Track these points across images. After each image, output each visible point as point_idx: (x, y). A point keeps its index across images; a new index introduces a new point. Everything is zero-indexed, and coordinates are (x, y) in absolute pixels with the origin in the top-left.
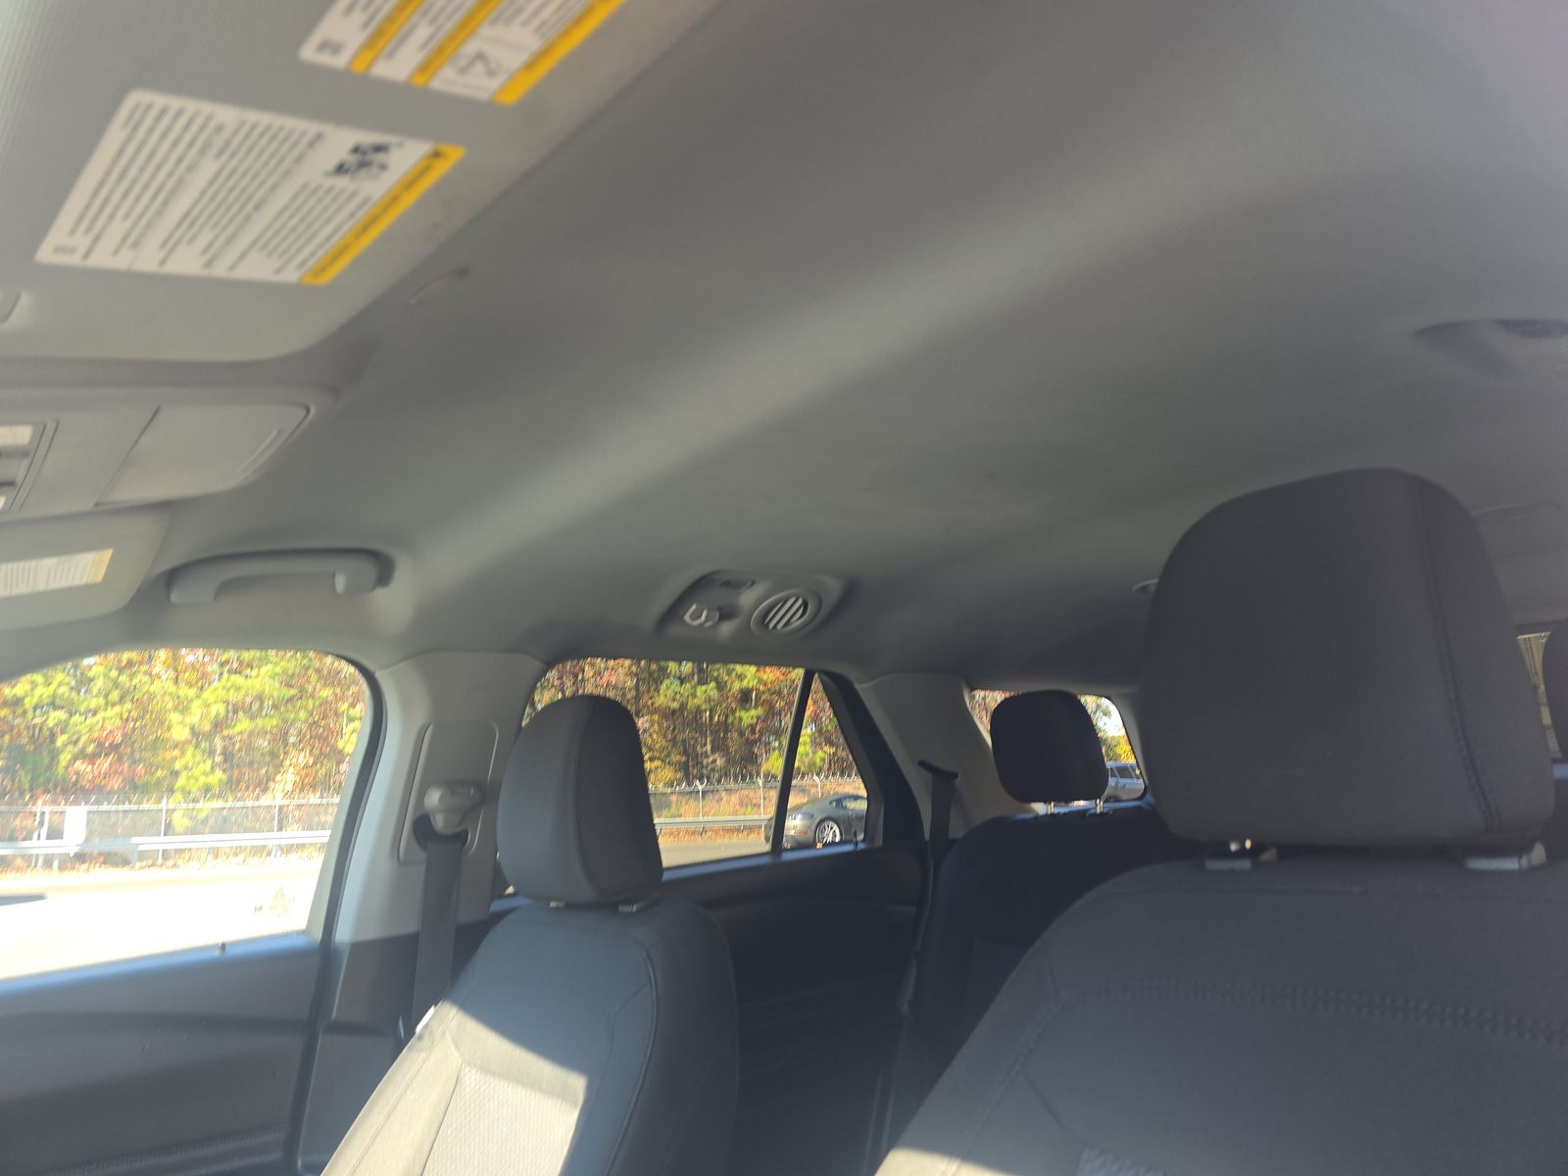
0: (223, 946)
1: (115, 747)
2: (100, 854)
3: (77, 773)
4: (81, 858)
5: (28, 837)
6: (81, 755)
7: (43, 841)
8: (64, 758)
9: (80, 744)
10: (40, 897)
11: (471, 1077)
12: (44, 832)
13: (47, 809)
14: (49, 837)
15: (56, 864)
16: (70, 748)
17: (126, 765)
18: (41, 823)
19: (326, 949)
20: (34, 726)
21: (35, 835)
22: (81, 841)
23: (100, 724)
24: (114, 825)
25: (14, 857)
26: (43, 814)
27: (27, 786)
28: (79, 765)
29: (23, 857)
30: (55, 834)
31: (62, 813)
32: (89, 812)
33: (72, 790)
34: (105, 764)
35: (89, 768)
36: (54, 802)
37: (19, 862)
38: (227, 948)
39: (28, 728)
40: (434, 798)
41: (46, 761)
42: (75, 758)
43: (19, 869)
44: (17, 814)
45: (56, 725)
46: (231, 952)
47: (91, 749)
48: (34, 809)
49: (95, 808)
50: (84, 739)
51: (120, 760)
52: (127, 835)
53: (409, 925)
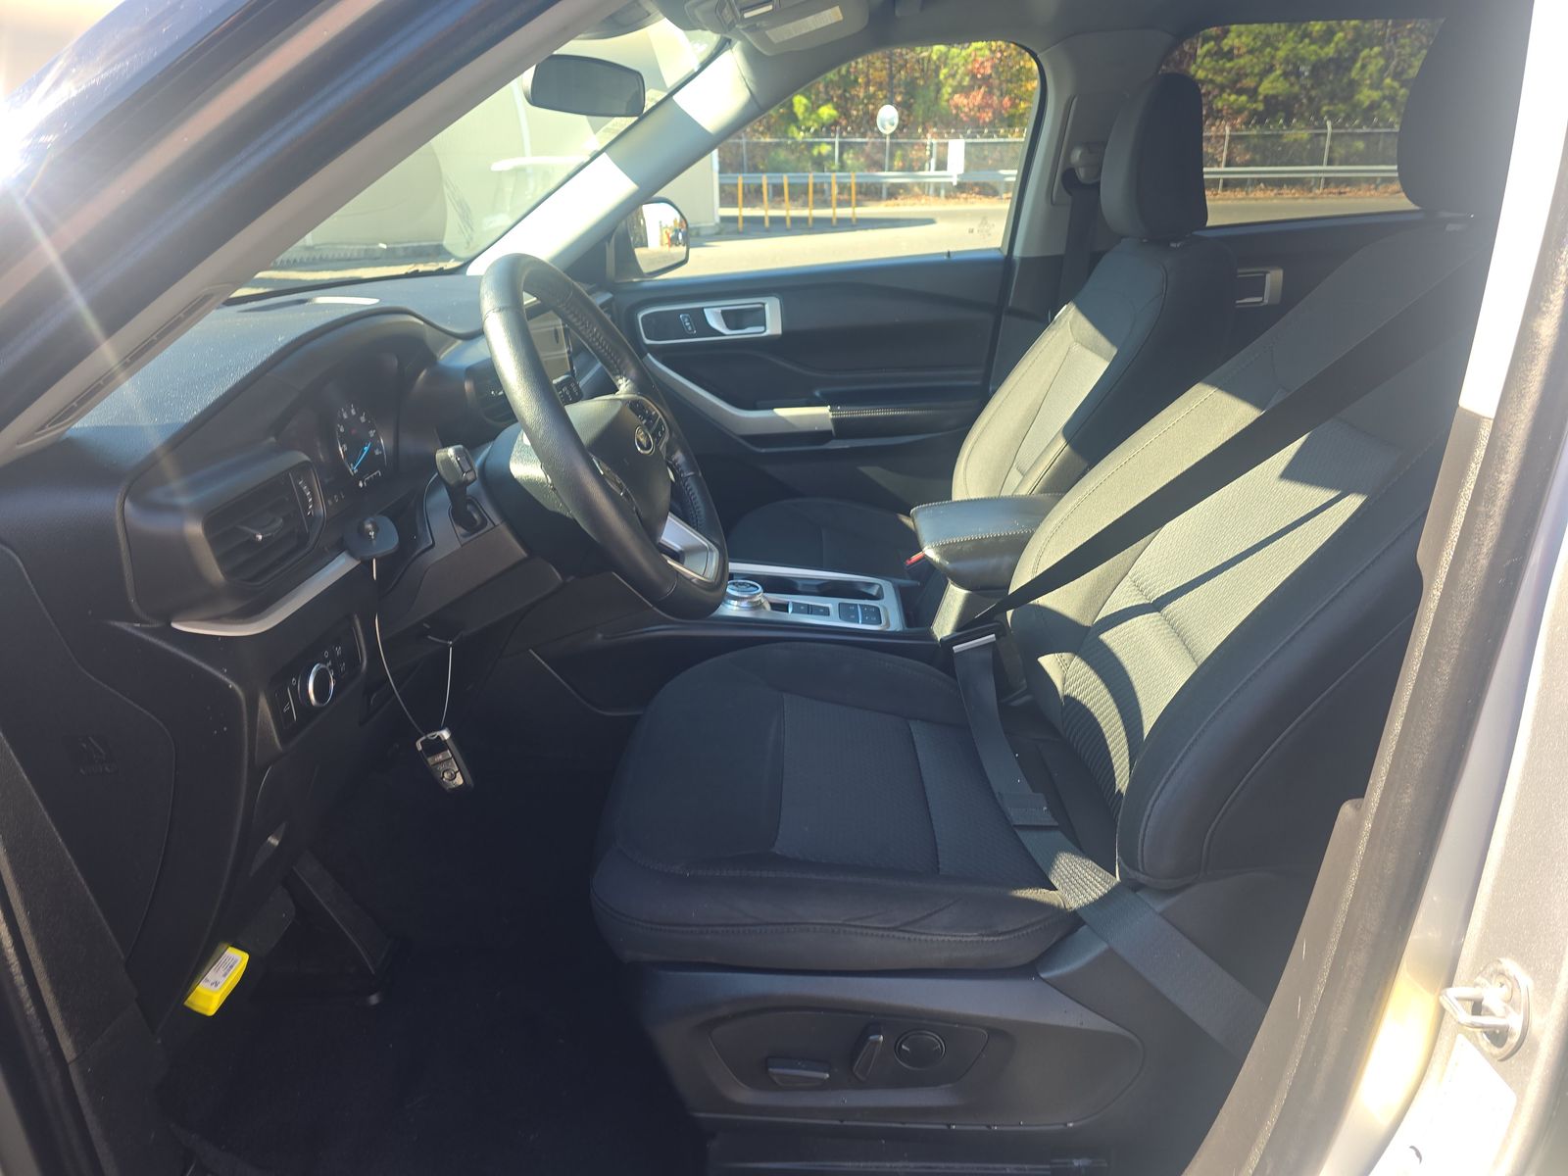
0: (949, 254)
1: (986, 79)
2: (976, 184)
3: (957, 107)
4: (962, 187)
5: (922, 169)
6: (959, 89)
7: (933, 172)
8: (947, 90)
9: (958, 77)
10: (930, 221)
11: (1077, 348)
12: (933, 161)
13: (934, 141)
14: (937, 169)
15: (943, 192)
16: (950, 81)
17: (995, 98)
18: (931, 155)
19: (1008, 259)
20: (923, 59)
21: (927, 165)
22: (962, 171)
23: (973, 55)
24: (985, 158)
25: (913, 184)
26: (932, 145)
27: (920, 120)
28: (958, 99)
29: (919, 184)
30: (942, 165)
31: (947, 144)
32: (967, 144)
33: (951, 124)
34: (978, 96)
35: (965, 101)
36: (940, 135)
37: (916, 189)
38: (951, 255)
39: (918, 61)
40: (1077, 155)
41: (932, 94)
42: (955, 92)
43: (917, 196)
44: (913, 145)
45: (939, 59)
46: (953, 258)
47: (966, 82)
48: (925, 141)
49: (970, 140)
50: (961, 71)
51: (990, 93)
52: (996, 168)
53: (1059, 249)
